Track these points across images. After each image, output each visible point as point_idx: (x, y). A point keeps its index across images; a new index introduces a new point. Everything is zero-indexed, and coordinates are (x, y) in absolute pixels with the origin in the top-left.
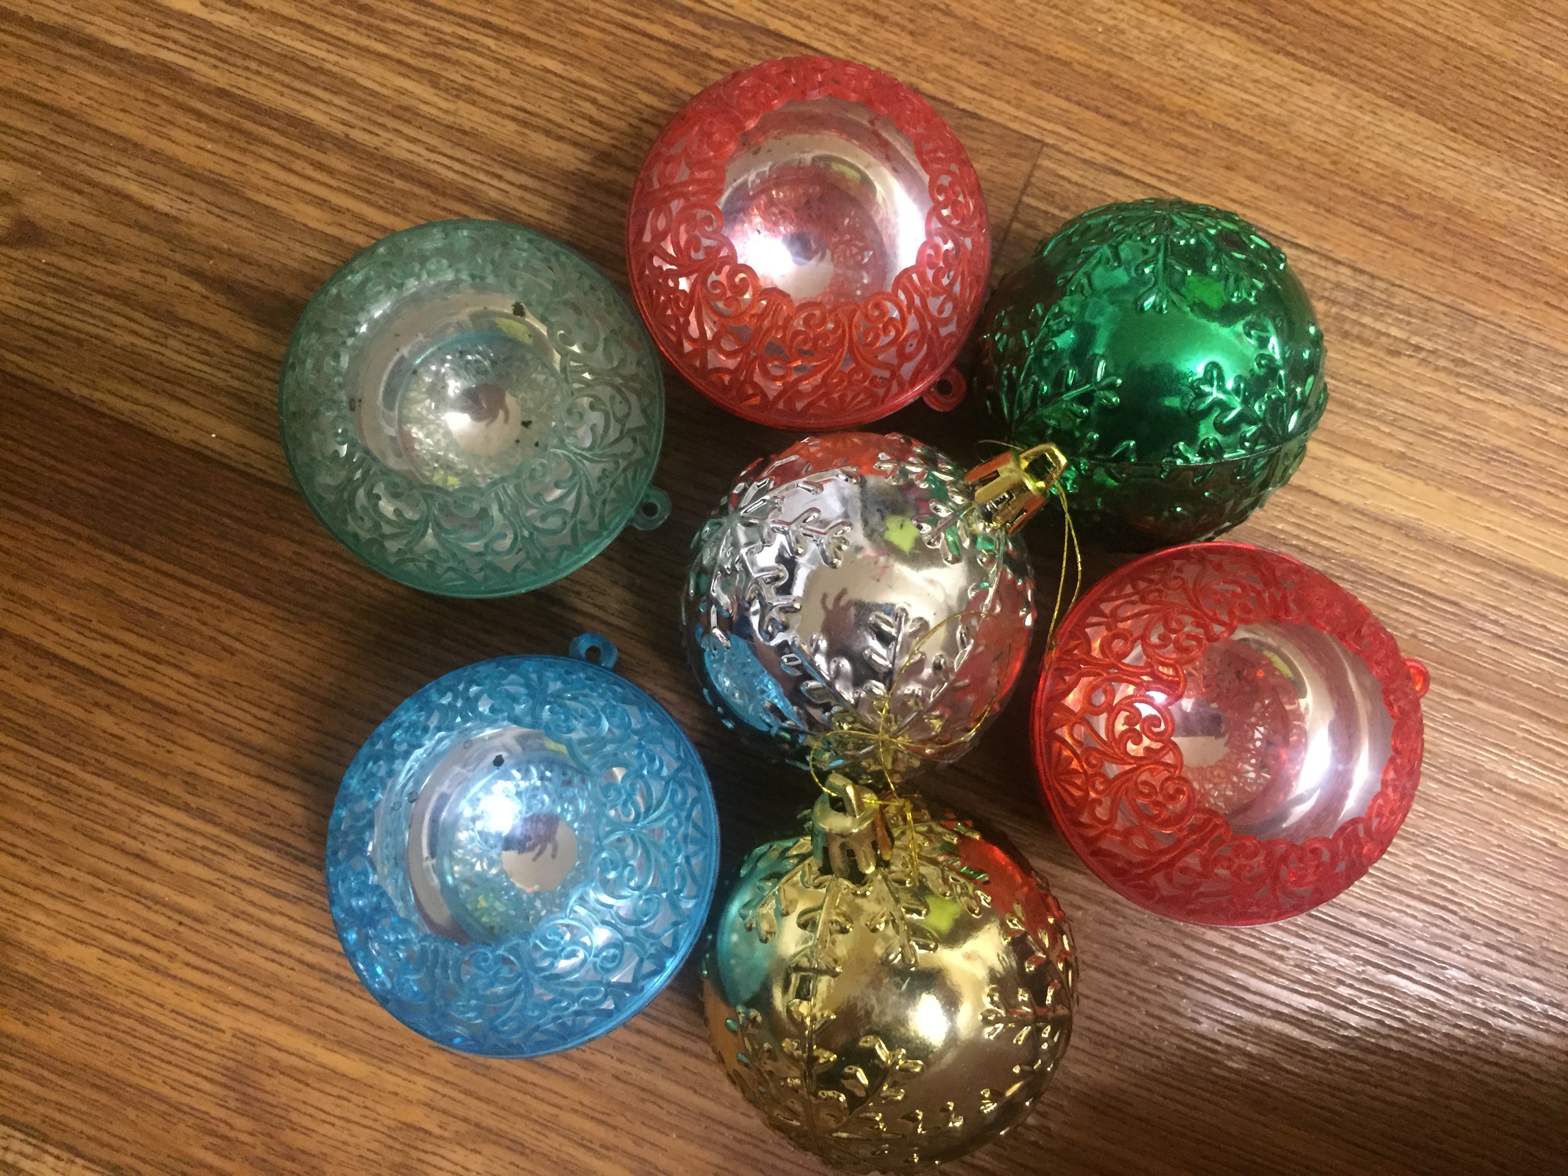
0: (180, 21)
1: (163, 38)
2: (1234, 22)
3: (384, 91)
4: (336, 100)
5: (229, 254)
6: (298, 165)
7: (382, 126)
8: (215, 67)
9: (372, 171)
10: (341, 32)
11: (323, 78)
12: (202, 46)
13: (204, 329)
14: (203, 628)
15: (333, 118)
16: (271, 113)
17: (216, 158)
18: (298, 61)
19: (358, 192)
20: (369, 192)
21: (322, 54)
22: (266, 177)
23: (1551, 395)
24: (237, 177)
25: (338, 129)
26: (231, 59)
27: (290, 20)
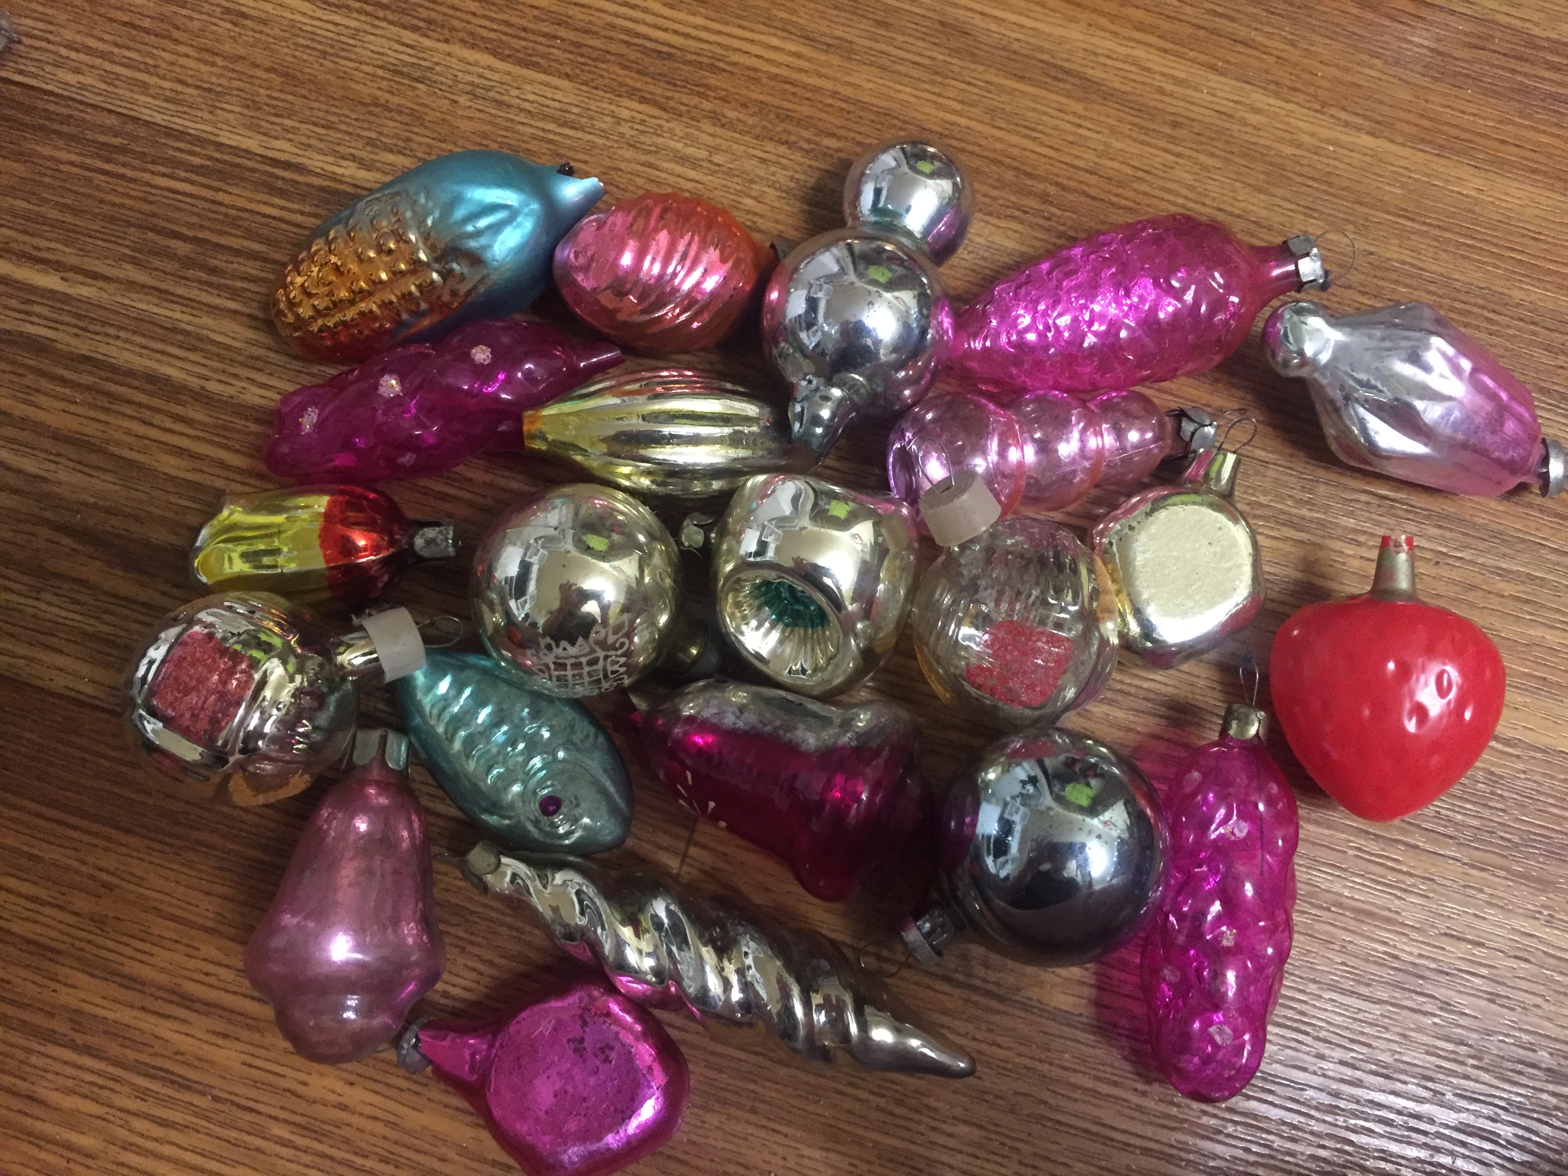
0: (42, 297)
1: (27, 313)
2: (1017, 213)
3: (235, 344)
4: (191, 356)
5: (96, 507)
6: (158, 419)
7: (236, 376)
8: (77, 335)
9: (228, 418)
10: (194, 294)
11: (179, 337)
12: (66, 318)
13: (75, 580)
14: (83, 868)
15: (188, 372)
16: (130, 373)
17: (81, 420)
18: (155, 324)
19: (216, 439)
20: (228, 438)
21: (177, 315)
22: (128, 432)
23: (1345, 528)
24: (100, 435)
25: (194, 383)
26: (91, 327)
27: (144, 286)
